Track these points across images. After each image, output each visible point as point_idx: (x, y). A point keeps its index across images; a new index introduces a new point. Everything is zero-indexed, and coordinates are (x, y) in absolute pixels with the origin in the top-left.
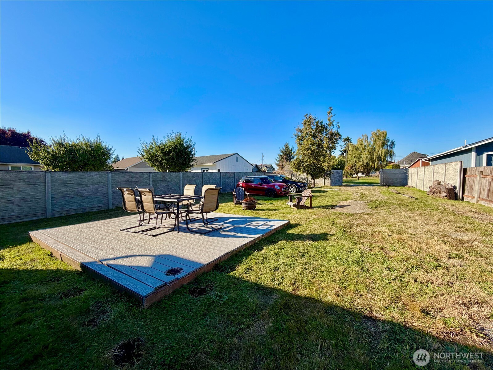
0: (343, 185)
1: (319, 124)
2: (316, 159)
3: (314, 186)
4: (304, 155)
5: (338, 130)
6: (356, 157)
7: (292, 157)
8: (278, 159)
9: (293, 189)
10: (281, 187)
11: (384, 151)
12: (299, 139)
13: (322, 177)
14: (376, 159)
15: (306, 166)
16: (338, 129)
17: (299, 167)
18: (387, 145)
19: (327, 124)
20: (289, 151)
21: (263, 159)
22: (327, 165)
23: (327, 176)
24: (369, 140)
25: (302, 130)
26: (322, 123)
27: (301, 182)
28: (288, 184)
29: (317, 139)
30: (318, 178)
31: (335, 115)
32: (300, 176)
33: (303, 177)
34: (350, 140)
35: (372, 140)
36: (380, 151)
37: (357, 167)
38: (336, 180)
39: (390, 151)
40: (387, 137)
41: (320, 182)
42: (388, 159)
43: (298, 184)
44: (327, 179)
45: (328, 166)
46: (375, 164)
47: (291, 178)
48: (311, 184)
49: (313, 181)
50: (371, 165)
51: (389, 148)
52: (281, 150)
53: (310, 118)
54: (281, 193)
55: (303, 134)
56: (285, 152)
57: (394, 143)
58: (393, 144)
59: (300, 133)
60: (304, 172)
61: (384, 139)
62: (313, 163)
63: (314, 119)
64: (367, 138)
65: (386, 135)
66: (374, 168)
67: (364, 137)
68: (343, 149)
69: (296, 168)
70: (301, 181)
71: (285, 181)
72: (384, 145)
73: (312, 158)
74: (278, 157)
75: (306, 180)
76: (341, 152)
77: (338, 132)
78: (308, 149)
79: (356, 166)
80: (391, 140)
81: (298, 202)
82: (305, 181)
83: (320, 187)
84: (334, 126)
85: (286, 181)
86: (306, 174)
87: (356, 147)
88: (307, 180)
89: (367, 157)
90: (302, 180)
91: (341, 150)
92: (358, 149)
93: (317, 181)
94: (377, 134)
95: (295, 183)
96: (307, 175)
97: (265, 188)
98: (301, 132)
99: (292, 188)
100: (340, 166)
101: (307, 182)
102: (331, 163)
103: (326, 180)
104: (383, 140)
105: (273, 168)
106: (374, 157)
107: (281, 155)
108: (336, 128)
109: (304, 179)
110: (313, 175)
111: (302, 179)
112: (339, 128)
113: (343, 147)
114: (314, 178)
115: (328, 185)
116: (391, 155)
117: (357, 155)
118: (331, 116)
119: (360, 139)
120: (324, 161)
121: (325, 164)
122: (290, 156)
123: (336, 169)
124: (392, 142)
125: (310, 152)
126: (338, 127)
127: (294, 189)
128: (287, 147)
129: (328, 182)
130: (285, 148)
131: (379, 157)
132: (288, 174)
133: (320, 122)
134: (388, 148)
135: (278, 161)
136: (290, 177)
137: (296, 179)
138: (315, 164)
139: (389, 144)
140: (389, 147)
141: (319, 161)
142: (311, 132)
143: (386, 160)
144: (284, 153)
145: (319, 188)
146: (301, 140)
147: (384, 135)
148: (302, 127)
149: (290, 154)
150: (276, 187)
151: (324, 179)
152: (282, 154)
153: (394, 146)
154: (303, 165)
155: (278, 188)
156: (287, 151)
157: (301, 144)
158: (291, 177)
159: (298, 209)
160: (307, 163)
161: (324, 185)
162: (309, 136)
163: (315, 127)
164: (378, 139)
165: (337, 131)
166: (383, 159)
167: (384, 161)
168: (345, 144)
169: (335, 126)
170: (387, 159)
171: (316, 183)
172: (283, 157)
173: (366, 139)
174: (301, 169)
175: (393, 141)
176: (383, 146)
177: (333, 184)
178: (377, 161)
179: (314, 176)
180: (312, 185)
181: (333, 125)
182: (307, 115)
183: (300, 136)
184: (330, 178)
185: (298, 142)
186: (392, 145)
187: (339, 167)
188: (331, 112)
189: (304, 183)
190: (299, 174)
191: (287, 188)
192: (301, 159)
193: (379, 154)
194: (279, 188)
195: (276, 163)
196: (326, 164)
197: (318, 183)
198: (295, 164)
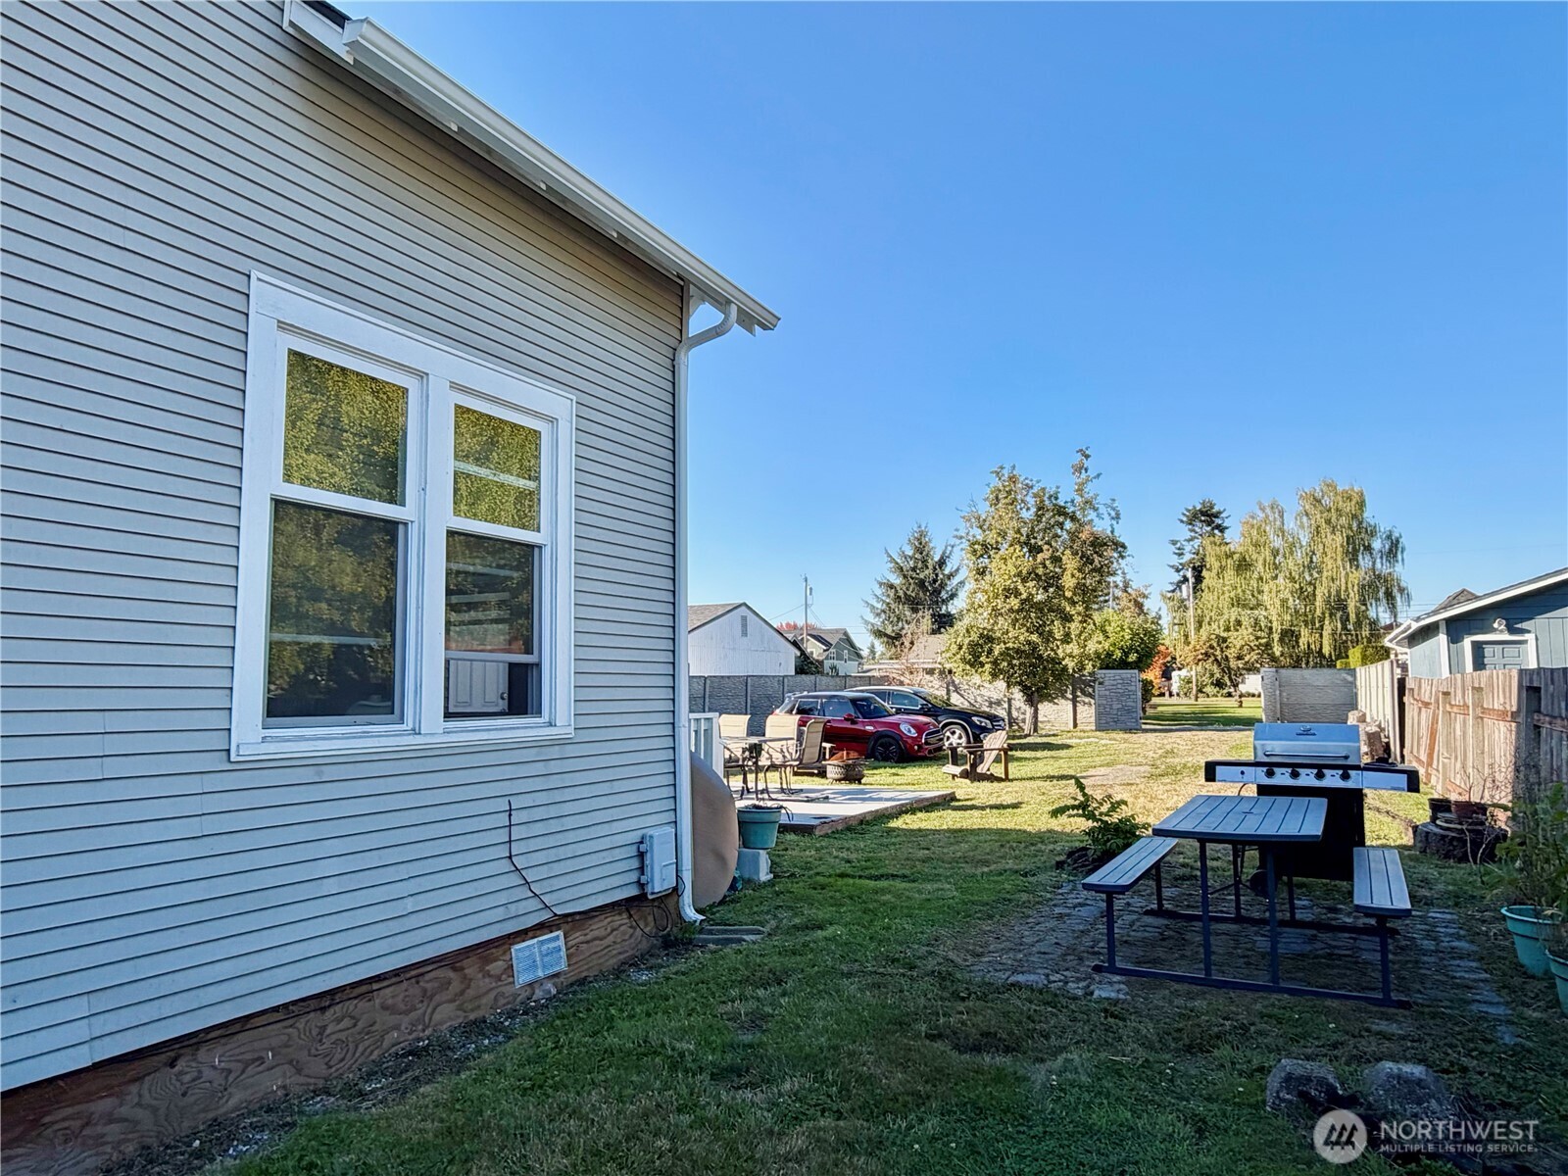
0: (1144, 726)
1: (1047, 502)
2: (1038, 630)
3: (1035, 730)
4: (996, 613)
5: (1112, 525)
6: (1237, 602)
7: (943, 594)
8: (879, 606)
9: (956, 736)
10: (920, 728)
11: (1357, 577)
12: (975, 551)
13: (1064, 697)
14: (1323, 613)
15: (1001, 654)
16: (1114, 522)
17: (977, 656)
18: (1368, 548)
19: (1072, 501)
20: (931, 567)
21: (809, 602)
22: (1076, 651)
23: (1084, 693)
24: (1290, 524)
25: (985, 520)
26: (1056, 498)
27: (984, 712)
28: (940, 719)
29: (1040, 557)
30: (1050, 698)
31: (1099, 475)
32: (984, 691)
33: (995, 696)
34: (1217, 515)
35: (1302, 527)
36: (1342, 577)
37: (1231, 653)
38: (1115, 707)
39: (1386, 581)
40: (1365, 515)
41: (1056, 714)
42: (1381, 615)
43: (975, 719)
44: (1085, 703)
45: (1081, 655)
46: (1321, 636)
47: (948, 699)
48: (1024, 721)
49: (1029, 711)
50: (1306, 637)
51: (1378, 565)
52: (893, 560)
53: (1013, 479)
54: (920, 747)
55: (991, 537)
56: (914, 569)
57: (1398, 541)
58: (1393, 550)
59: (980, 531)
60: (994, 676)
61: (1355, 525)
62: (1029, 643)
63: (1027, 485)
64: (1282, 517)
65: (1361, 504)
66: (1320, 652)
67: (1268, 510)
68: (1187, 557)
69: (963, 660)
70: (987, 710)
71: (929, 709)
72: (1355, 552)
73: (1023, 625)
74: (879, 592)
75: (1006, 706)
76: (1178, 571)
77: (1112, 532)
78: (1010, 592)
79: (1227, 647)
80: (1383, 527)
81: (974, 766)
82: (1002, 713)
83: (1054, 735)
84: (1100, 511)
85: (932, 710)
86: (1005, 685)
87: (1236, 557)
88: (1010, 706)
89: (1284, 601)
90: (990, 706)
91: (1176, 561)
92: (1243, 566)
93: (1045, 708)
94: (1326, 501)
95: (965, 716)
96: (1008, 686)
97: (865, 731)
98: (981, 527)
99: (953, 733)
100: (1137, 652)
101: (1009, 713)
102: (1092, 647)
103: (1080, 708)
104: (1350, 528)
105: (852, 645)
106: (1317, 604)
107: (891, 586)
108: (1106, 516)
109: (999, 703)
110: (1030, 688)
111: (991, 703)
112: (1117, 517)
113: (1188, 548)
114: (1034, 696)
115: (1088, 728)
116: (1389, 595)
117: (1244, 592)
118: (1087, 480)
119: (1253, 518)
120: (1067, 639)
121: (1069, 648)
122: (937, 592)
123: (1123, 664)
124: (1389, 537)
125: (1014, 603)
126: (1113, 514)
127: (960, 737)
128: (921, 548)
129: (1087, 713)
130: (910, 552)
131: (1338, 605)
132: (937, 683)
133: (1051, 496)
134: (1374, 563)
135: (878, 615)
136: (944, 693)
137: (966, 703)
138: (1034, 647)
139: (1377, 545)
140: (1378, 560)
141: (1048, 637)
142: (1018, 531)
143: (1367, 617)
144: (905, 577)
145: (1049, 736)
146: (982, 556)
147: (1349, 507)
148: (984, 509)
149: (935, 581)
150: (904, 728)
151: (1074, 701)
152: (897, 580)
153: (1400, 557)
154: (990, 651)
155: (909, 731)
156: (920, 565)
157: (984, 572)
158: (948, 693)
159: (973, 781)
160: (1005, 643)
161: (1075, 725)
162: (1011, 545)
163: (1033, 510)
164: (1328, 522)
165: (1109, 532)
166: (1357, 615)
167: (1358, 624)
168: (1193, 534)
169: (1102, 510)
170: (1372, 614)
171: (1045, 719)
172: (901, 593)
173: (1278, 523)
174: (982, 665)
175: (1396, 534)
176: (1352, 556)
177: (1105, 723)
178: (1331, 621)
179: (1033, 693)
180: (1027, 727)
181: (1096, 510)
182: (1002, 468)
183: (977, 543)
184: (1093, 701)
185: (971, 565)
186: (1391, 550)
187: (1133, 657)
188: (1086, 464)
189: (993, 718)
190: (978, 682)
191: (938, 732)
192: (984, 629)
193: (1338, 592)
194: (914, 733)
195: (867, 622)
196: (1073, 648)
197: (1052, 718)
198: (960, 648)
